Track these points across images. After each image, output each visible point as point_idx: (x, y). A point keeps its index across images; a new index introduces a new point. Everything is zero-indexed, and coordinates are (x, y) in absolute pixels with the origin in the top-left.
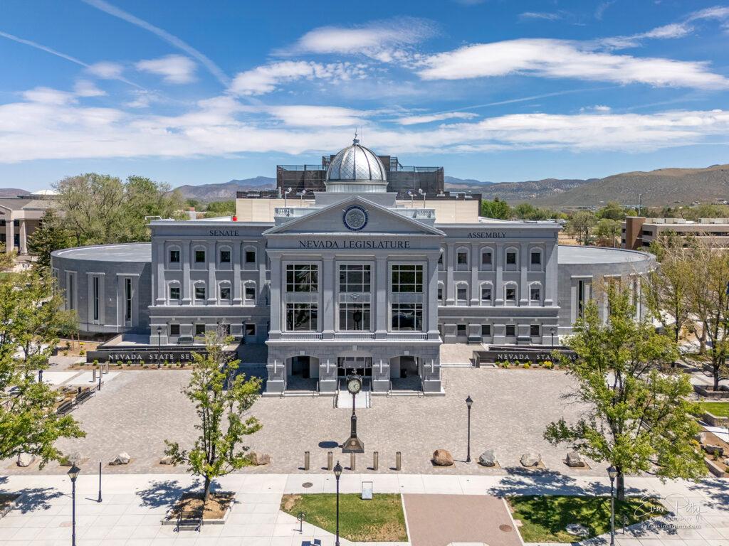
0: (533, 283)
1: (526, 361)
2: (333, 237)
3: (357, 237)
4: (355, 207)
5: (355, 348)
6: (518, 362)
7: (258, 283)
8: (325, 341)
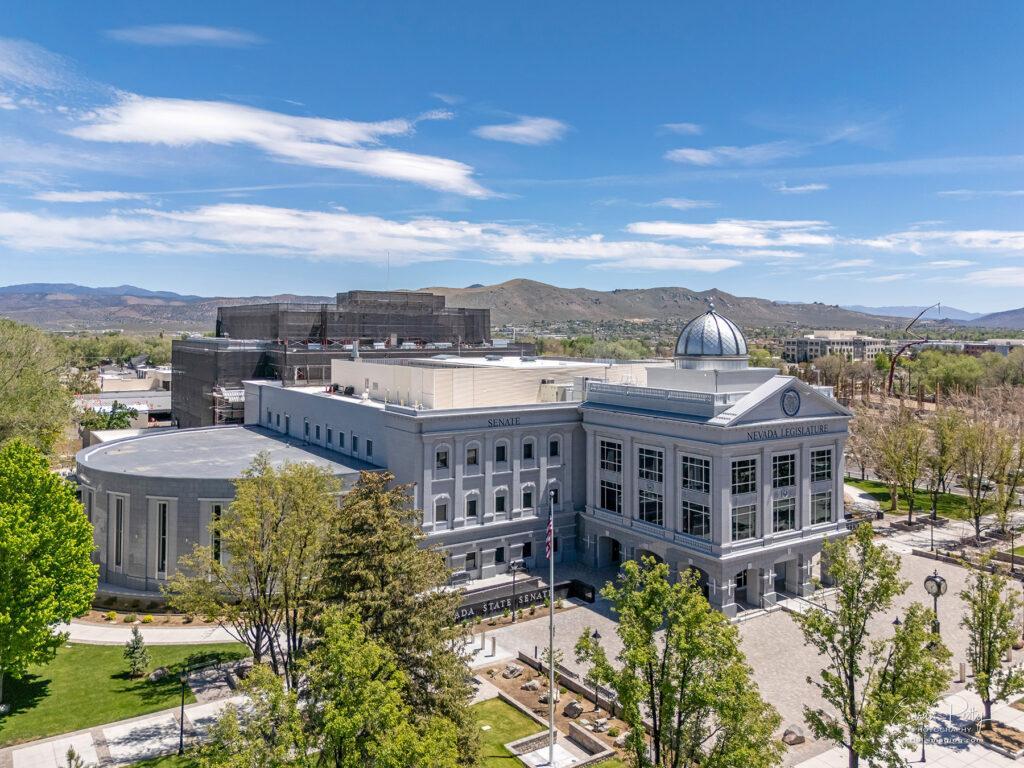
2: (774, 425)
3: (792, 424)
4: (791, 391)
5: (789, 551)
7: (538, 485)
8: (768, 548)
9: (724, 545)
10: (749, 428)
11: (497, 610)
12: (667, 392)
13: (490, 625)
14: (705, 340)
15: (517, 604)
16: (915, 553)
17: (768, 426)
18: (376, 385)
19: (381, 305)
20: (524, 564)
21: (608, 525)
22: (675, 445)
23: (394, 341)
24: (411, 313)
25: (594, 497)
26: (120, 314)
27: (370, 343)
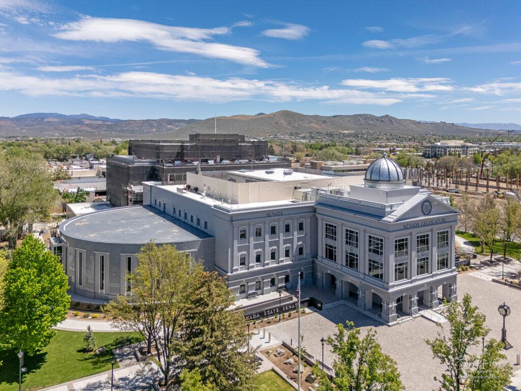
2: (417, 220)
3: (427, 219)
4: (427, 202)
7: (292, 245)
8: (414, 284)
9: (391, 284)
10: (404, 223)
11: (271, 314)
12: (361, 201)
13: (268, 323)
14: (381, 173)
15: (281, 310)
16: (494, 281)
17: (414, 221)
18: (209, 188)
19: (212, 141)
20: (285, 287)
21: (329, 268)
22: (364, 229)
23: (218, 159)
24: (227, 145)
25: (322, 252)
26: (81, 129)
27: (206, 161)
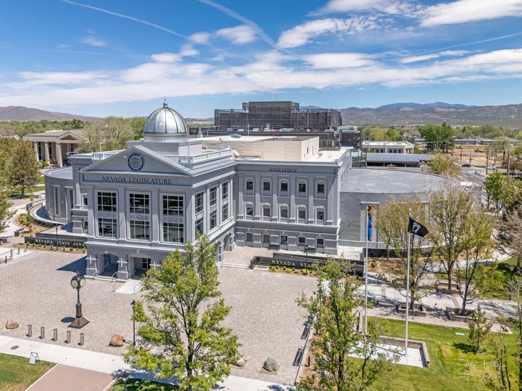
0: (318, 207)
1: (291, 267)
2: (122, 175)
3: (137, 175)
4: (135, 155)
5: (138, 252)
6: (285, 267)
8: (120, 245)
